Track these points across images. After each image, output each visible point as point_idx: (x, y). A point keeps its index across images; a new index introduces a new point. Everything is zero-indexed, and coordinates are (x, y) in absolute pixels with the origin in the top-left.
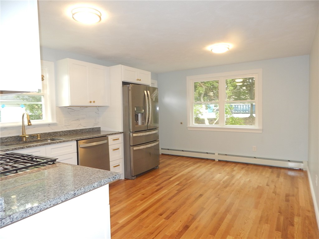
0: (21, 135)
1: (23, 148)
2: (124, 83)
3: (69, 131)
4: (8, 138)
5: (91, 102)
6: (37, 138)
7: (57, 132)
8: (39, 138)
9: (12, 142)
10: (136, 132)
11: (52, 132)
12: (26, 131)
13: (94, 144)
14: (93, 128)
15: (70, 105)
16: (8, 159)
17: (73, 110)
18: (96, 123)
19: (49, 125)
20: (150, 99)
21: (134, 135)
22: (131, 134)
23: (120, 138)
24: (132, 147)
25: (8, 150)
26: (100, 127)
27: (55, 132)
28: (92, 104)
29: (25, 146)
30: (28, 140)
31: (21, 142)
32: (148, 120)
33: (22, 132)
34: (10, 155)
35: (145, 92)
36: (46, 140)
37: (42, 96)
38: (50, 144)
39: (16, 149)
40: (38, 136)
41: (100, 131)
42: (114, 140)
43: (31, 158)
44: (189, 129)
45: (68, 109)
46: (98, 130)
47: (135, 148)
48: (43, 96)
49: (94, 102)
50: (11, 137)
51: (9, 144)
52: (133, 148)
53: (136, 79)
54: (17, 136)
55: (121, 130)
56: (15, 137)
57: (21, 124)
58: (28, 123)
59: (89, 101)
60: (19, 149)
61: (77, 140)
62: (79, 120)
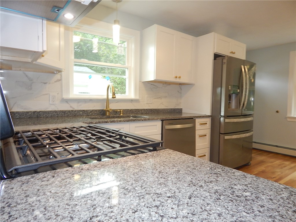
0: (105, 109)
1: (106, 122)
2: (217, 56)
3: (151, 110)
4: (93, 110)
5: (176, 77)
6: (120, 114)
7: (139, 109)
8: (122, 114)
9: (96, 115)
10: (228, 116)
11: (134, 109)
12: (110, 105)
13: (179, 126)
14: (175, 109)
15: (155, 79)
16: (90, 133)
17: (156, 87)
18: (177, 103)
19: (132, 101)
20: (247, 76)
21: (227, 120)
22: (222, 119)
23: (208, 123)
24: (223, 135)
25: (92, 123)
26: (182, 109)
27: (137, 109)
28: (178, 80)
29: (109, 120)
30: (111, 115)
31: (105, 117)
32: (244, 104)
33: (106, 106)
34: (93, 128)
35: (242, 66)
36: (129, 117)
37: (126, 70)
38: (134, 121)
39: (99, 123)
40: (120, 111)
41: (182, 112)
42: (202, 124)
43: (119, 135)
44: (289, 120)
45: (151, 85)
46: (180, 111)
47: (226, 137)
48: (128, 68)
49: (180, 78)
50: (96, 111)
51: (93, 117)
52: (224, 137)
53: (230, 51)
54: (101, 110)
55: (209, 113)
56: (99, 110)
57: (106, 97)
58: (113, 96)
59: (174, 76)
60: (102, 122)
61: (162, 119)
62: (161, 99)
